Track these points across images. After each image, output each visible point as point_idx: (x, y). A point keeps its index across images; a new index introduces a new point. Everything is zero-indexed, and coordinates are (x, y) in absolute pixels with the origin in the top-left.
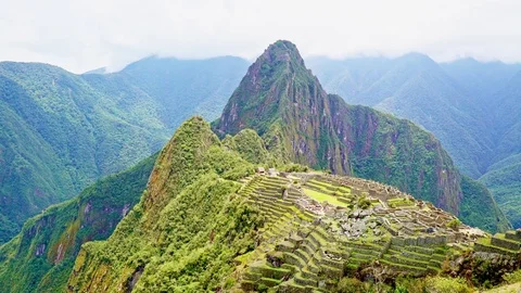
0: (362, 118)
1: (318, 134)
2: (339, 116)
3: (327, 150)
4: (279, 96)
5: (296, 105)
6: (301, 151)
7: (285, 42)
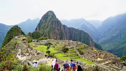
0: (71, 30)
1: (60, 33)
2: (66, 30)
3: (62, 37)
4: (49, 23)
5: (53, 26)
6: (55, 38)
7: (51, 11)
